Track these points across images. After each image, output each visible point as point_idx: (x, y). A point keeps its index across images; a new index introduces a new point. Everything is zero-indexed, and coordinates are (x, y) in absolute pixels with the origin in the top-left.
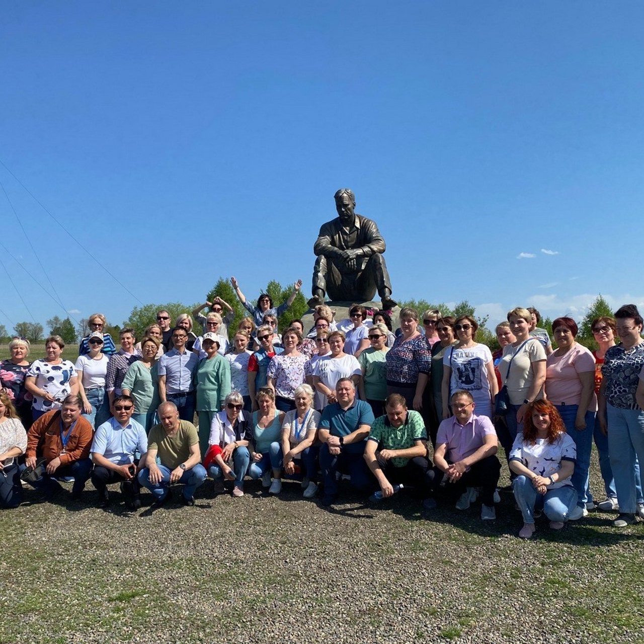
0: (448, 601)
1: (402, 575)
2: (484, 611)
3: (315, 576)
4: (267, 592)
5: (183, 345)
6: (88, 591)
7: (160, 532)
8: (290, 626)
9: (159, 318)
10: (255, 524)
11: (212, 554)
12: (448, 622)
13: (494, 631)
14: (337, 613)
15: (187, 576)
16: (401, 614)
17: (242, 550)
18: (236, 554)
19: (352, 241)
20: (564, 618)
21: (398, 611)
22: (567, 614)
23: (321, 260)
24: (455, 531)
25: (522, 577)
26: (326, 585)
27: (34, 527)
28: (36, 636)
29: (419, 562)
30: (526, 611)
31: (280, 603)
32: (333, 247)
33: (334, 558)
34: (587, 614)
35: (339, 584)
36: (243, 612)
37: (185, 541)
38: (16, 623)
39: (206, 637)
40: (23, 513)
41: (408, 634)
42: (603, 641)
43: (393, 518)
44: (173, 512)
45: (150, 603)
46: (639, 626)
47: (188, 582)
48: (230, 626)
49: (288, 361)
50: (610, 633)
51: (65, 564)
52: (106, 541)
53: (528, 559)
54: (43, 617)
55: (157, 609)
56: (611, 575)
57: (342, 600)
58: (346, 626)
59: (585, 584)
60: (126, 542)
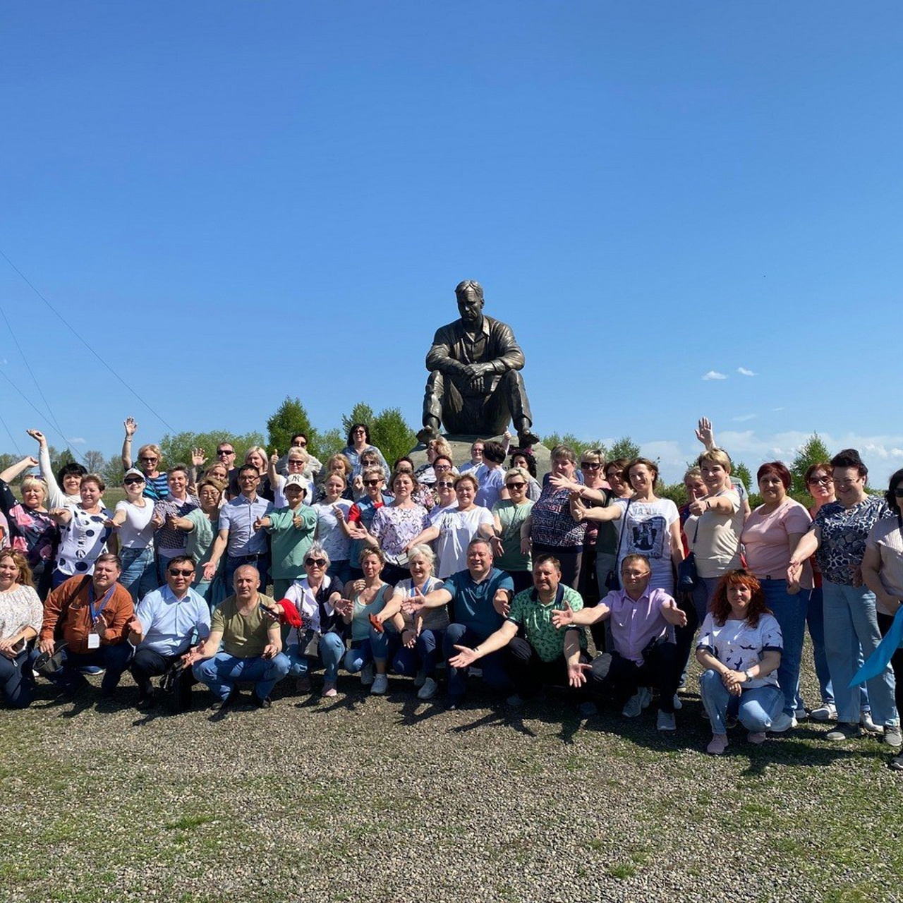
0: (617, 832)
1: (555, 799)
2: (663, 844)
3: (440, 799)
4: (377, 819)
5: (253, 490)
6: (137, 815)
7: (227, 741)
8: (411, 862)
9: (220, 452)
10: (355, 732)
11: (301, 771)
12: (617, 858)
13: (677, 870)
14: (472, 846)
15: (269, 798)
16: (556, 847)
17: (339, 766)
18: (333, 771)
19: (478, 352)
20: (767, 853)
21: (552, 844)
22: (770, 848)
23: (435, 377)
24: (623, 745)
25: (712, 803)
26: (455, 810)
27: (53, 733)
28: (74, 872)
29: (577, 783)
30: (719, 845)
31: (396, 833)
32: (453, 360)
33: (464, 777)
34: (796, 849)
35: (472, 809)
36: (347, 843)
37: (262, 754)
38: (45, 856)
39: (300, 874)
40: (35, 715)
41: (566, 872)
42: (817, 882)
43: (540, 727)
44: (242, 715)
45: (223, 832)
46: (863, 864)
47: (270, 805)
48: (330, 861)
49: (400, 515)
50: (825, 872)
51: (102, 781)
52: (154, 752)
53: (720, 780)
54: (80, 849)
55: (232, 840)
56: (828, 801)
57: (477, 829)
58: (484, 862)
59: (794, 812)
60: (182, 754)
